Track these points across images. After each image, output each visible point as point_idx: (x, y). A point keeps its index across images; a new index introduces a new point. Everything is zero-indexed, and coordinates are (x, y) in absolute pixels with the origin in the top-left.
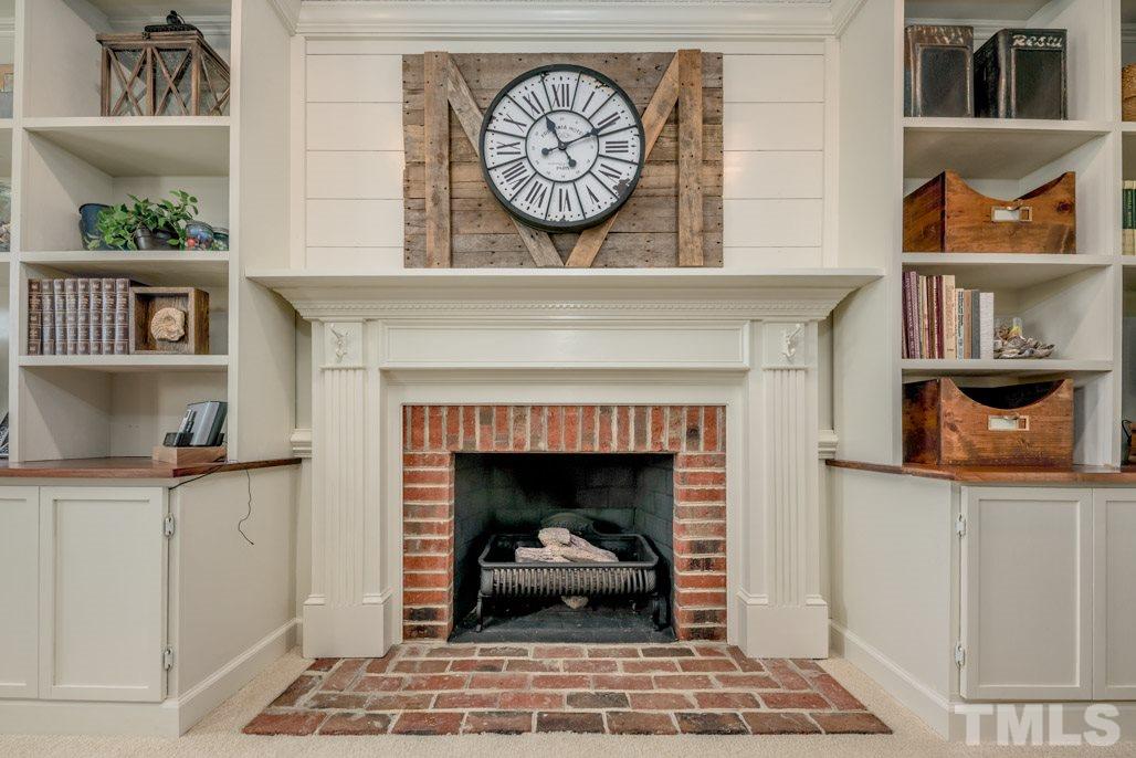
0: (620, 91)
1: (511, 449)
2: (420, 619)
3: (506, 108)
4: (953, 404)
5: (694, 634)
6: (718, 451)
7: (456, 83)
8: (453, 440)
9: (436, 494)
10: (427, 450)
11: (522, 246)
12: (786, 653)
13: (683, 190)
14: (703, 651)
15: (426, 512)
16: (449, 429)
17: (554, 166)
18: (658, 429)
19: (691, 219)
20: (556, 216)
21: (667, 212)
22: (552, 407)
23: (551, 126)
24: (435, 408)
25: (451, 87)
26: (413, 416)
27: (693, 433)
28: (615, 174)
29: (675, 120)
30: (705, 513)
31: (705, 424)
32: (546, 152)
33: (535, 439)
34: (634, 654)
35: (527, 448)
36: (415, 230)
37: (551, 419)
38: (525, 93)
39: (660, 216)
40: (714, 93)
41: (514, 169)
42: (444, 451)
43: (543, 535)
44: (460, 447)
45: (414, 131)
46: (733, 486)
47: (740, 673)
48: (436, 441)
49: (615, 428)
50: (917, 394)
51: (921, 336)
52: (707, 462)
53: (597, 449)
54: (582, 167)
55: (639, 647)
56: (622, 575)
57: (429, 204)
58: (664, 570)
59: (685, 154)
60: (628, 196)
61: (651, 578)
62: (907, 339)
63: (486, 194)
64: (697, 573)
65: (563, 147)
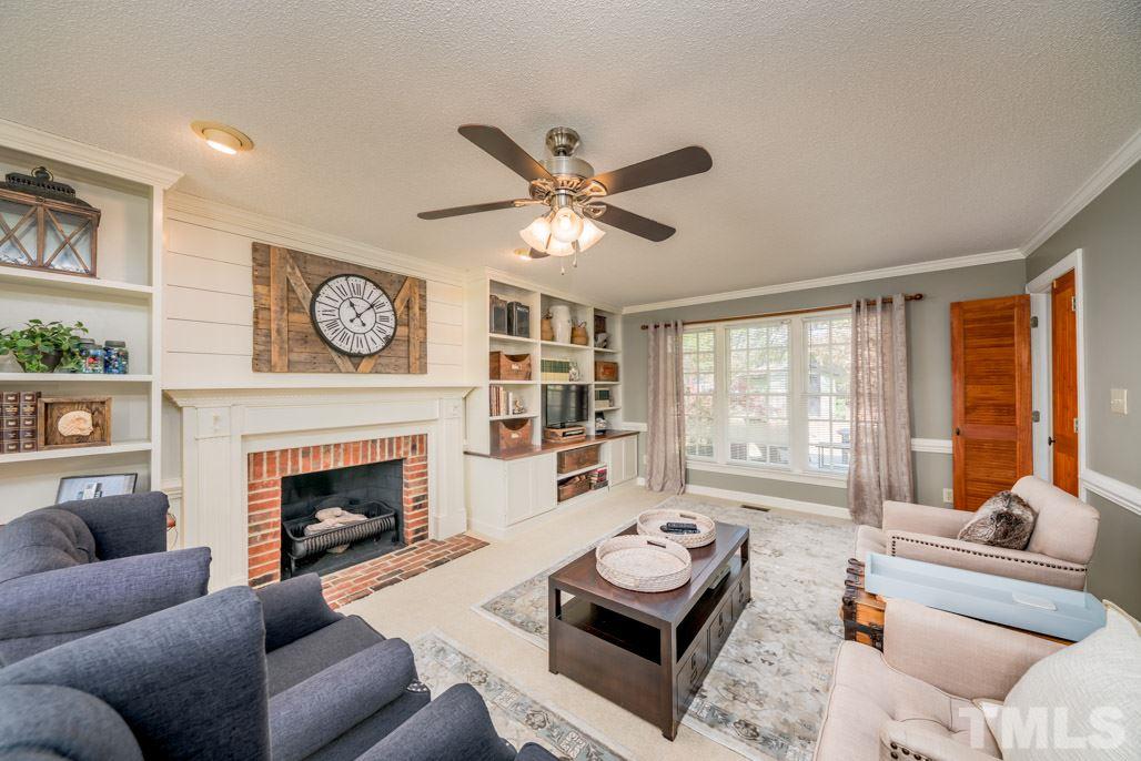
0: (385, 293)
1: (322, 469)
2: (260, 584)
3: (326, 290)
4: (503, 429)
5: (415, 540)
6: (424, 455)
7: (293, 268)
8: (283, 469)
9: (271, 504)
10: (265, 478)
11: (332, 361)
12: (453, 534)
13: (411, 340)
14: (421, 545)
15: (264, 516)
16: (281, 464)
17: (356, 327)
18: (399, 448)
19: (415, 353)
20: (355, 350)
21: (404, 348)
22: (346, 444)
23: (352, 305)
24: (271, 453)
25: (289, 270)
26: (255, 460)
27: (414, 447)
28: (381, 331)
29: (408, 307)
30: (420, 483)
31: (419, 443)
32: (352, 321)
33: (336, 461)
34: (391, 557)
35: (332, 467)
36: (262, 348)
37: (345, 450)
38: (338, 285)
39: (401, 349)
40: (423, 297)
41: (332, 325)
42: (278, 477)
43: (320, 515)
44: (289, 473)
45: (262, 289)
46: (431, 470)
47: (438, 547)
48: (271, 472)
49: (378, 450)
50: (494, 425)
51: (494, 408)
52: (420, 460)
53: (369, 462)
54: (368, 327)
55: (392, 554)
56: (376, 524)
57: (274, 334)
58: (398, 516)
59: (412, 324)
60: (389, 341)
61: (393, 520)
62: (491, 410)
63: (312, 330)
64: (416, 511)
65: (358, 316)
